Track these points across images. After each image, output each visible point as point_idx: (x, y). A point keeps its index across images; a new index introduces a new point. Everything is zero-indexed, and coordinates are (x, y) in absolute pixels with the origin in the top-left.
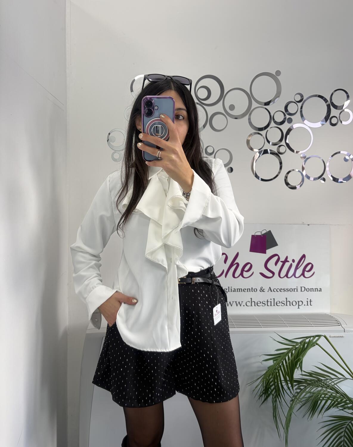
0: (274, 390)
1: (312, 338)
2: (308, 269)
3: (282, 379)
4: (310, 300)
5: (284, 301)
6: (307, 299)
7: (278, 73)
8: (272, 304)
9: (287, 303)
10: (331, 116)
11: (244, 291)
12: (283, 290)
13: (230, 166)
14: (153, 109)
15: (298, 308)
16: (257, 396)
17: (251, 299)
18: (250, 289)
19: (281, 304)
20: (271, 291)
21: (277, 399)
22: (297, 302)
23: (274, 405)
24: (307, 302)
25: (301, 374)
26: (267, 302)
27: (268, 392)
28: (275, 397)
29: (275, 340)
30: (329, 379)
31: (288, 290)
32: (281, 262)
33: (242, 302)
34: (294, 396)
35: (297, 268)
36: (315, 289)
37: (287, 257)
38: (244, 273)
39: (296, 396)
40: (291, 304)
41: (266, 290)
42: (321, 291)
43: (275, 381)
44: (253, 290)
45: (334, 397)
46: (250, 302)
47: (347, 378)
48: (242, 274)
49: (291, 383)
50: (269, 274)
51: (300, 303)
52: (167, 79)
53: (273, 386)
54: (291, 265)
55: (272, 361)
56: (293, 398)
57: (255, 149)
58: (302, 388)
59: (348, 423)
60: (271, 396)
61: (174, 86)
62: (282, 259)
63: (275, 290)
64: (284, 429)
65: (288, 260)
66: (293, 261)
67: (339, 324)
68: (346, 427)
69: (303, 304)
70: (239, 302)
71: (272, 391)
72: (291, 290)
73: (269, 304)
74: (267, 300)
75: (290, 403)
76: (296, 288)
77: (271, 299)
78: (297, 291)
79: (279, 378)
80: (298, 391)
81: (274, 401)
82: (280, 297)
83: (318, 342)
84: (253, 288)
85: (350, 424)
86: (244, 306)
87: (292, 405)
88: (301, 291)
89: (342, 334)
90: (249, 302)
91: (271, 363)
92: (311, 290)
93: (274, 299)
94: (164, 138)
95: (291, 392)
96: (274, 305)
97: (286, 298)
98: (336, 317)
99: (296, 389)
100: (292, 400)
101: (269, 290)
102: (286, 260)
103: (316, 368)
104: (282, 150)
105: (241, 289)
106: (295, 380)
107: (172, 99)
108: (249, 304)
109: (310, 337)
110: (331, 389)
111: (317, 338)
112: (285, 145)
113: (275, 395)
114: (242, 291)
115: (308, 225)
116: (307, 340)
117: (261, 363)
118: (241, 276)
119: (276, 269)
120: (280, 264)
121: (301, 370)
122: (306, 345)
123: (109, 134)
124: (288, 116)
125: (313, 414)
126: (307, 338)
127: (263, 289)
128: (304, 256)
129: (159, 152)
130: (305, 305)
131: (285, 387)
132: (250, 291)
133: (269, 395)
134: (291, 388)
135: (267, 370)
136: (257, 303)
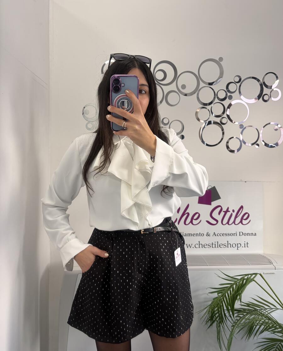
0: (218, 318)
1: (250, 276)
2: (245, 217)
3: (225, 308)
4: (247, 243)
5: (226, 244)
6: (245, 242)
7: (221, 59)
8: (216, 246)
9: (228, 245)
10: (264, 94)
11: (193, 236)
12: (225, 235)
13: (182, 134)
14: (120, 86)
15: (237, 249)
16: (204, 322)
17: (199, 242)
18: (198, 234)
19: (223, 246)
20: (215, 236)
21: (221, 324)
22: (237, 245)
23: (218, 330)
24: (244, 245)
25: (240, 305)
26: (212, 244)
27: (213, 319)
28: (219, 323)
29: (220, 277)
30: (263, 309)
31: (229, 235)
32: (224, 212)
33: (192, 244)
34: (234, 323)
35: (236, 217)
36: (251, 234)
37: (228, 208)
38: (194, 221)
39: (236, 323)
40: (232, 246)
41: (211, 235)
42: (256, 235)
43: (219, 310)
44: (201, 235)
45: (267, 323)
46: (199, 244)
47: (278, 308)
48: (191, 222)
49: (232, 312)
50: (214, 222)
51: (239, 245)
52: (130, 58)
53: (218, 314)
54: (231, 215)
55: (216, 293)
56: (234, 324)
57: (202, 120)
58: (241, 316)
59: (278, 344)
60: (216, 322)
61: (137, 64)
62: (225, 209)
63: (219, 235)
64: (226, 350)
65: (229, 210)
66: (233, 211)
67: (271, 263)
68: (277, 347)
69: (242, 246)
70: (189, 245)
71: (217, 318)
72: (231, 235)
73: (214, 246)
74: (212, 243)
75: (231, 328)
76: (236, 233)
77: (215, 242)
78: (236, 235)
79: (222, 308)
80: (238, 318)
81: (218, 327)
82: (223, 240)
83: (255, 279)
84: (201, 233)
85: (280, 345)
86: (193, 247)
87: (233, 330)
88: (240, 235)
89: (273, 271)
90: (197, 244)
91: (216, 295)
92: (248, 234)
93: (218, 242)
94: (129, 111)
95: (232, 320)
96: (218, 247)
97: (228, 241)
98: (268, 257)
99: (236, 317)
100: (233, 326)
101: (213, 235)
102: (227, 211)
103: (253, 300)
104: (224, 121)
105: (191, 234)
106: (235, 309)
107: (137, 77)
108: (197, 246)
109: (248, 275)
110: (265, 317)
111: (254, 276)
112: (226, 117)
113: (219, 321)
114: (191, 236)
115: (246, 182)
116: (246, 277)
117: (208, 295)
118: (191, 224)
119: (219, 218)
120: (222, 213)
121: (241, 302)
122: (245, 281)
123: (84, 107)
124: (229, 94)
125: (250, 337)
126: (246, 275)
127: (209, 234)
128: (242, 207)
129: (124, 122)
130: (243, 247)
131: (227, 315)
132: (198, 236)
133: (214, 322)
134: (232, 316)
135: (213, 301)
136: (204, 246)
